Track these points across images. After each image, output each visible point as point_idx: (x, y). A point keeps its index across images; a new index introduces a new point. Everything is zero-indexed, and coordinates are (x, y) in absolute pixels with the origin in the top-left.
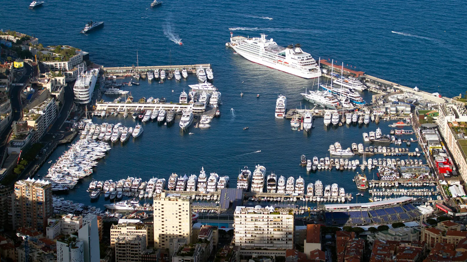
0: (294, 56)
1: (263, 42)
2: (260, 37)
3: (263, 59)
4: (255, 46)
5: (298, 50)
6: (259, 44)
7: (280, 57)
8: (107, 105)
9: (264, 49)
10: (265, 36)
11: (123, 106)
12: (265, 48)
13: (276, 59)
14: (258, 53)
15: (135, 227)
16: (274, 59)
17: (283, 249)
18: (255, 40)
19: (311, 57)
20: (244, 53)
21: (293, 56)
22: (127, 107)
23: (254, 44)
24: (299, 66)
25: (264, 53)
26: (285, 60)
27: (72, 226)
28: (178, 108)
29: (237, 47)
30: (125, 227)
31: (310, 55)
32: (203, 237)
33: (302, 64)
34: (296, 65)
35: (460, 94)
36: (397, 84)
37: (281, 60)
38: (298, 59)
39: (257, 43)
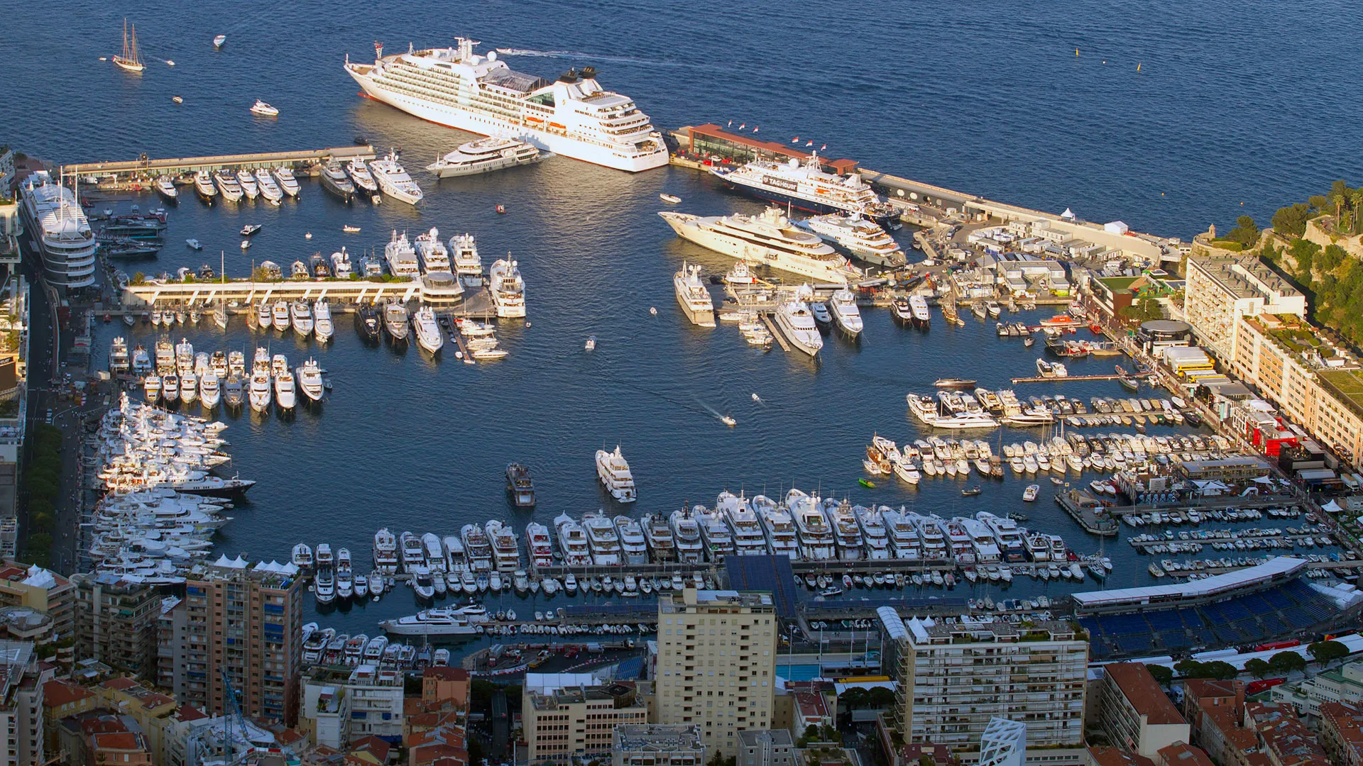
0: (586, 104)
1: (470, 64)
2: (455, 46)
3: (473, 115)
4: (444, 76)
5: (588, 86)
6: (456, 69)
7: (533, 107)
8: (157, 290)
9: (476, 84)
10: (470, 43)
11: (208, 293)
12: (478, 80)
13: (520, 114)
14: (452, 97)
15: (611, 702)
16: (514, 113)
17: (1054, 743)
18: (442, 55)
19: (634, 107)
20: (403, 97)
21: (583, 106)
22: (218, 293)
23: (437, 68)
24: (604, 137)
25: (477, 96)
26: (552, 118)
27: (377, 704)
28: (376, 291)
29: (378, 77)
30: (582, 701)
31: (628, 100)
32: (819, 720)
33: (611, 129)
34: (592, 132)
35: (1212, 227)
36: (975, 198)
37: (539, 117)
38: (600, 114)
39: (449, 67)
